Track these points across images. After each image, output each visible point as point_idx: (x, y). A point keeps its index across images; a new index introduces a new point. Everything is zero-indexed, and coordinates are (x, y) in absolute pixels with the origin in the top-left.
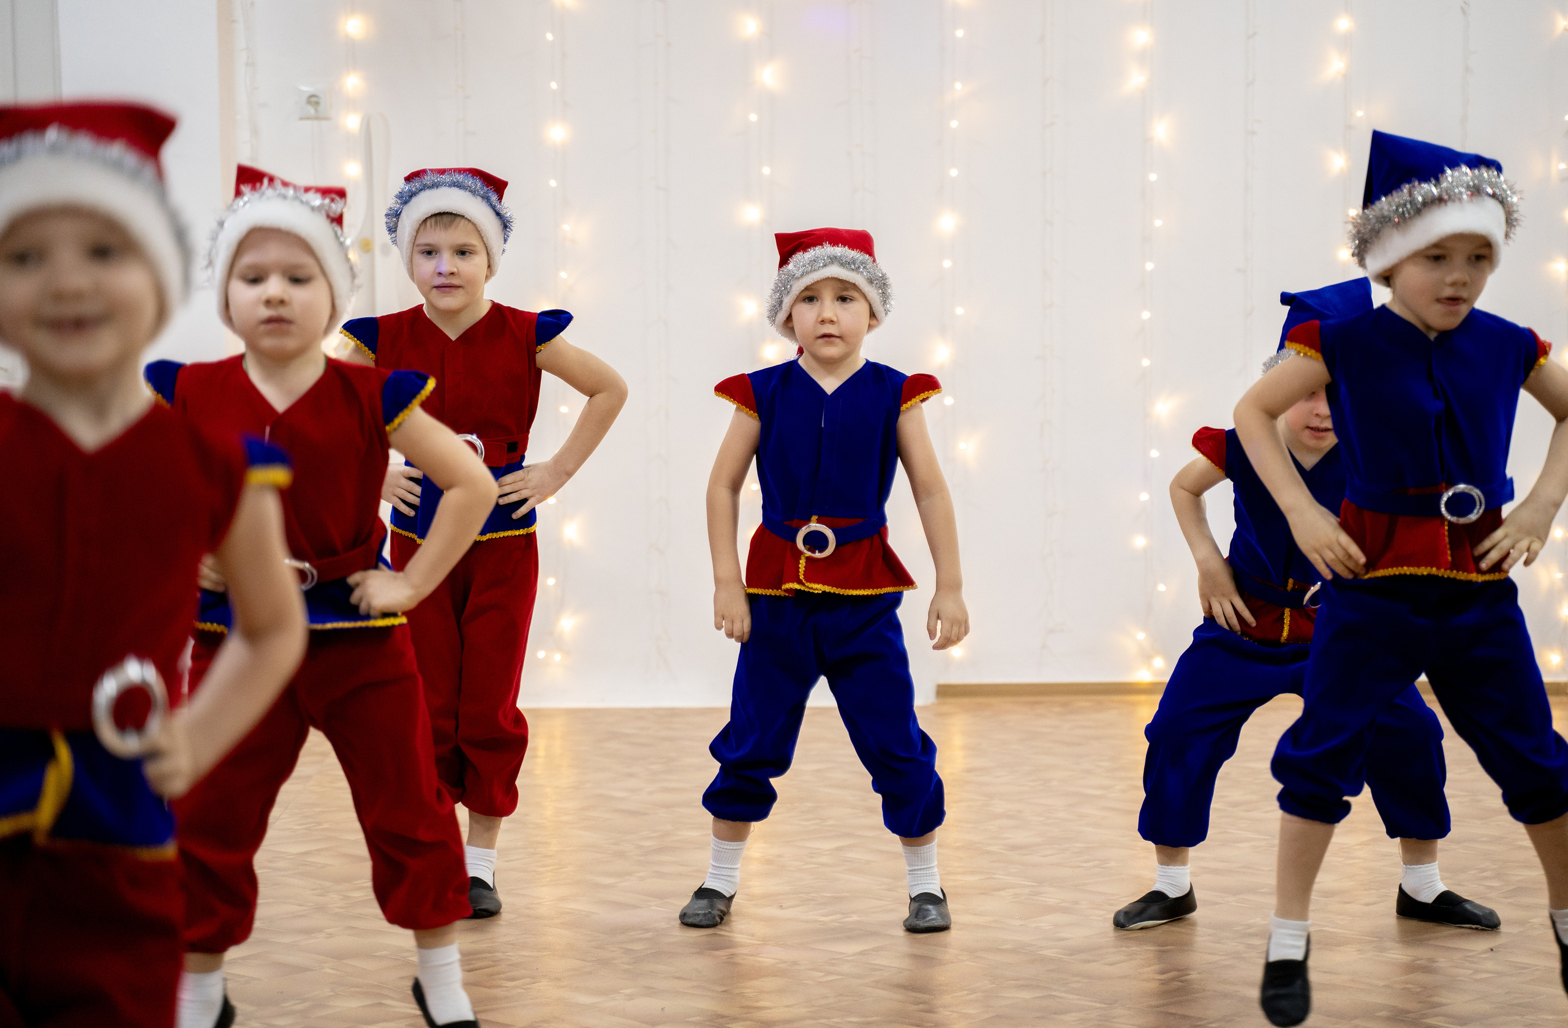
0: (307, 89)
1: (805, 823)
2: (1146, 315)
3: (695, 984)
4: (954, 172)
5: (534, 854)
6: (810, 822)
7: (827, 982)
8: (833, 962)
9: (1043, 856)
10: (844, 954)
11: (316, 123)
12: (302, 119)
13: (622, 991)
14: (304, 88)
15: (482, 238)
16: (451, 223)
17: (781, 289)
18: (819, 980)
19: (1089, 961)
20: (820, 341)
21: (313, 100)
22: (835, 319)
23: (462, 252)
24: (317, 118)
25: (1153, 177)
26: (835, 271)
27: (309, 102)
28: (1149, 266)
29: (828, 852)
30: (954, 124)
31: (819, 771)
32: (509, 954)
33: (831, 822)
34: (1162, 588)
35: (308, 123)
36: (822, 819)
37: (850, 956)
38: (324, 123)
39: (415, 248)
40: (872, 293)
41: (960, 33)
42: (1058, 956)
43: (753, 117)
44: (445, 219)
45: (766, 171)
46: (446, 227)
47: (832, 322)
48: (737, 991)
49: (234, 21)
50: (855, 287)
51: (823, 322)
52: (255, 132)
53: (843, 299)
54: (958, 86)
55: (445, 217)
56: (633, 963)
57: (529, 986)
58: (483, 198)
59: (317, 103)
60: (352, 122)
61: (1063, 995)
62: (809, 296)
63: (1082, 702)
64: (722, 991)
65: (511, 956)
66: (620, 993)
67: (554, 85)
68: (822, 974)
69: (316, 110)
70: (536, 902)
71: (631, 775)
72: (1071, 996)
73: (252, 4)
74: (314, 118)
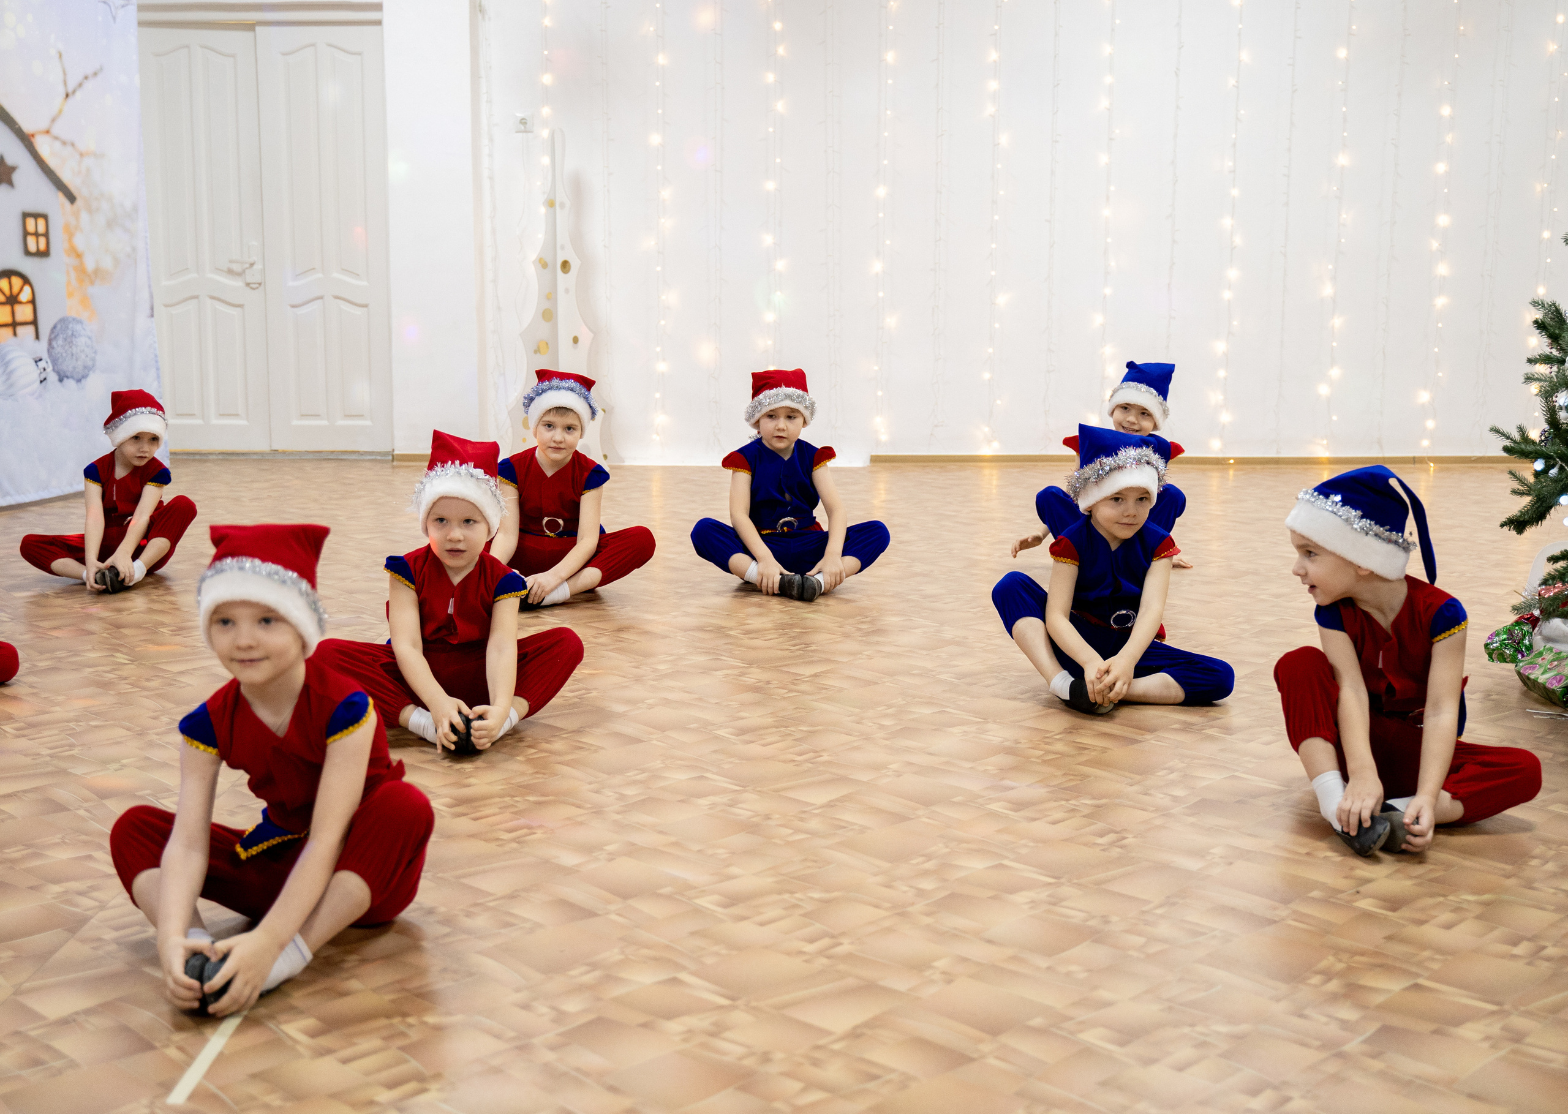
0: (520, 115)
11: (524, 134)
12: (516, 132)
14: (518, 115)
15: (580, 422)
16: (565, 414)
17: (754, 408)
20: (775, 439)
21: (523, 121)
22: (785, 428)
23: (569, 428)
24: (525, 132)
26: (788, 403)
27: (521, 122)
34: (999, 402)
35: (520, 134)
38: (529, 134)
39: (541, 422)
40: (806, 413)
44: (564, 410)
46: (562, 415)
47: (784, 430)
49: (479, 77)
50: (798, 411)
51: (779, 430)
52: (491, 140)
53: (789, 417)
55: (561, 410)
58: (584, 398)
59: (526, 123)
60: (545, 133)
62: (771, 415)
69: (525, 127)
73: (490, 67)
74: (524, 132)
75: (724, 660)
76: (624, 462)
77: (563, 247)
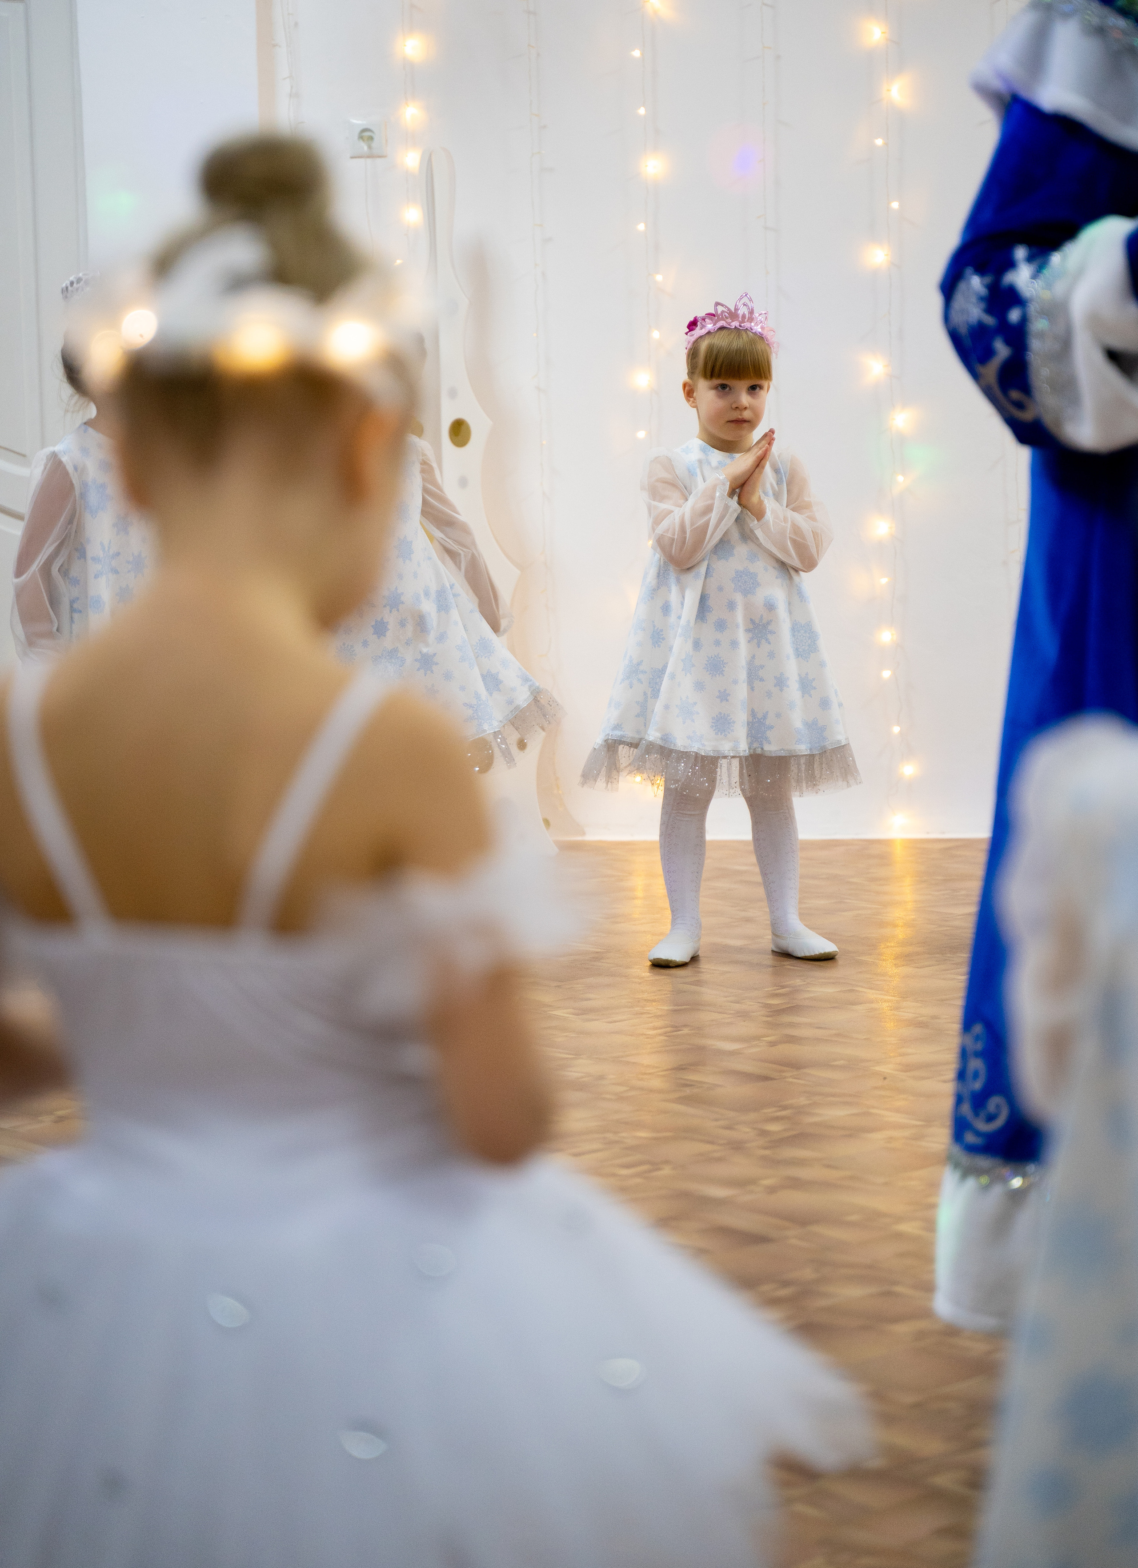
0: (359, 122)
11: (369, 161)
12: (352, 158)
13: (761, 1182)
14: (355, 121)
21: (365, 135)
24: (370, 156)
27: (361, 137)
32: (621, 1135)
35: (361, 161)
38: (379, 161)
43: (878, 142)
45: (895, 205)
49: (274, 46)
57: (648, 1175)
59: (371, 138)
60: (413, 159)
65: (625, 1138)
66: (757, 1184)
67: (642, 111)
69: (370, 147)
70: (648, 1072)
71: (748, 920)
73: (296, 24)
74: (368, 157)
76: (584, 833)
77: (453, 393)
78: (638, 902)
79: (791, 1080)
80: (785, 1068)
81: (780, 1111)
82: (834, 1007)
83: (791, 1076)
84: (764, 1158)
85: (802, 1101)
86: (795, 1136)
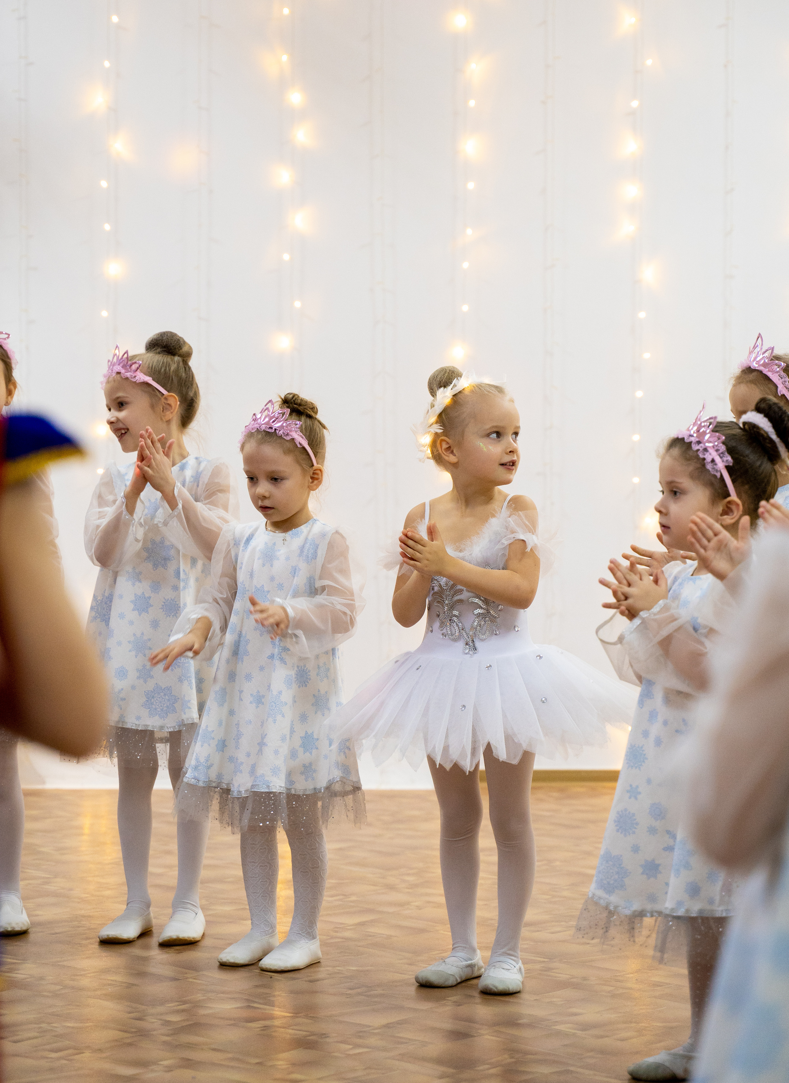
1: (331, 899)
2: (636, 438)
3: (230, 1055)
4: (465, 308)
5: (79, 927)
6: (335, 898)
7: (355, 1054)
8: (361, 1034)
9: (553, 933)
10: (370, 1026)
13: (161, 1063)
18: (348, 1053)
19: (602, 1037)
25: (642, 315)
28: (639, 394)
29: (351, 927)
30: (466, 265)
31: (340, 849)
32: (54, 1025)
33: (353, 898)
36: (345, 895)
37: (376, 1029)
41: (471, 185)
42: (571, 1030)
43: (286, 257)
45: (297, 304)
48: (271, 1063)
54: (469, 231)
56: (172, 1034)
57: (72, 1057)
61: (579, 1070)
63: (578, 788)
64: (256, 1063)
65: (57, 1027)
66: (158, 1064)
67: (107, 227)
68: (351, 1047)
72: (587, 1072)
75: (258, 1008)
78: (85, 838)
79: (191, 980)
80: (187, 971)
81: (181, 1005)
82: (230, 922)
83: (191, 977)
84: (165, 1043)
85: (199, 997)
86: (190, 1025)
